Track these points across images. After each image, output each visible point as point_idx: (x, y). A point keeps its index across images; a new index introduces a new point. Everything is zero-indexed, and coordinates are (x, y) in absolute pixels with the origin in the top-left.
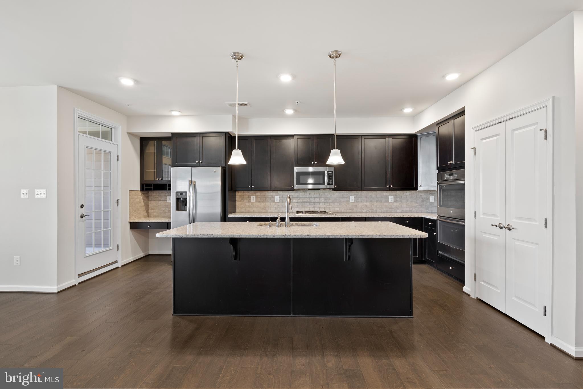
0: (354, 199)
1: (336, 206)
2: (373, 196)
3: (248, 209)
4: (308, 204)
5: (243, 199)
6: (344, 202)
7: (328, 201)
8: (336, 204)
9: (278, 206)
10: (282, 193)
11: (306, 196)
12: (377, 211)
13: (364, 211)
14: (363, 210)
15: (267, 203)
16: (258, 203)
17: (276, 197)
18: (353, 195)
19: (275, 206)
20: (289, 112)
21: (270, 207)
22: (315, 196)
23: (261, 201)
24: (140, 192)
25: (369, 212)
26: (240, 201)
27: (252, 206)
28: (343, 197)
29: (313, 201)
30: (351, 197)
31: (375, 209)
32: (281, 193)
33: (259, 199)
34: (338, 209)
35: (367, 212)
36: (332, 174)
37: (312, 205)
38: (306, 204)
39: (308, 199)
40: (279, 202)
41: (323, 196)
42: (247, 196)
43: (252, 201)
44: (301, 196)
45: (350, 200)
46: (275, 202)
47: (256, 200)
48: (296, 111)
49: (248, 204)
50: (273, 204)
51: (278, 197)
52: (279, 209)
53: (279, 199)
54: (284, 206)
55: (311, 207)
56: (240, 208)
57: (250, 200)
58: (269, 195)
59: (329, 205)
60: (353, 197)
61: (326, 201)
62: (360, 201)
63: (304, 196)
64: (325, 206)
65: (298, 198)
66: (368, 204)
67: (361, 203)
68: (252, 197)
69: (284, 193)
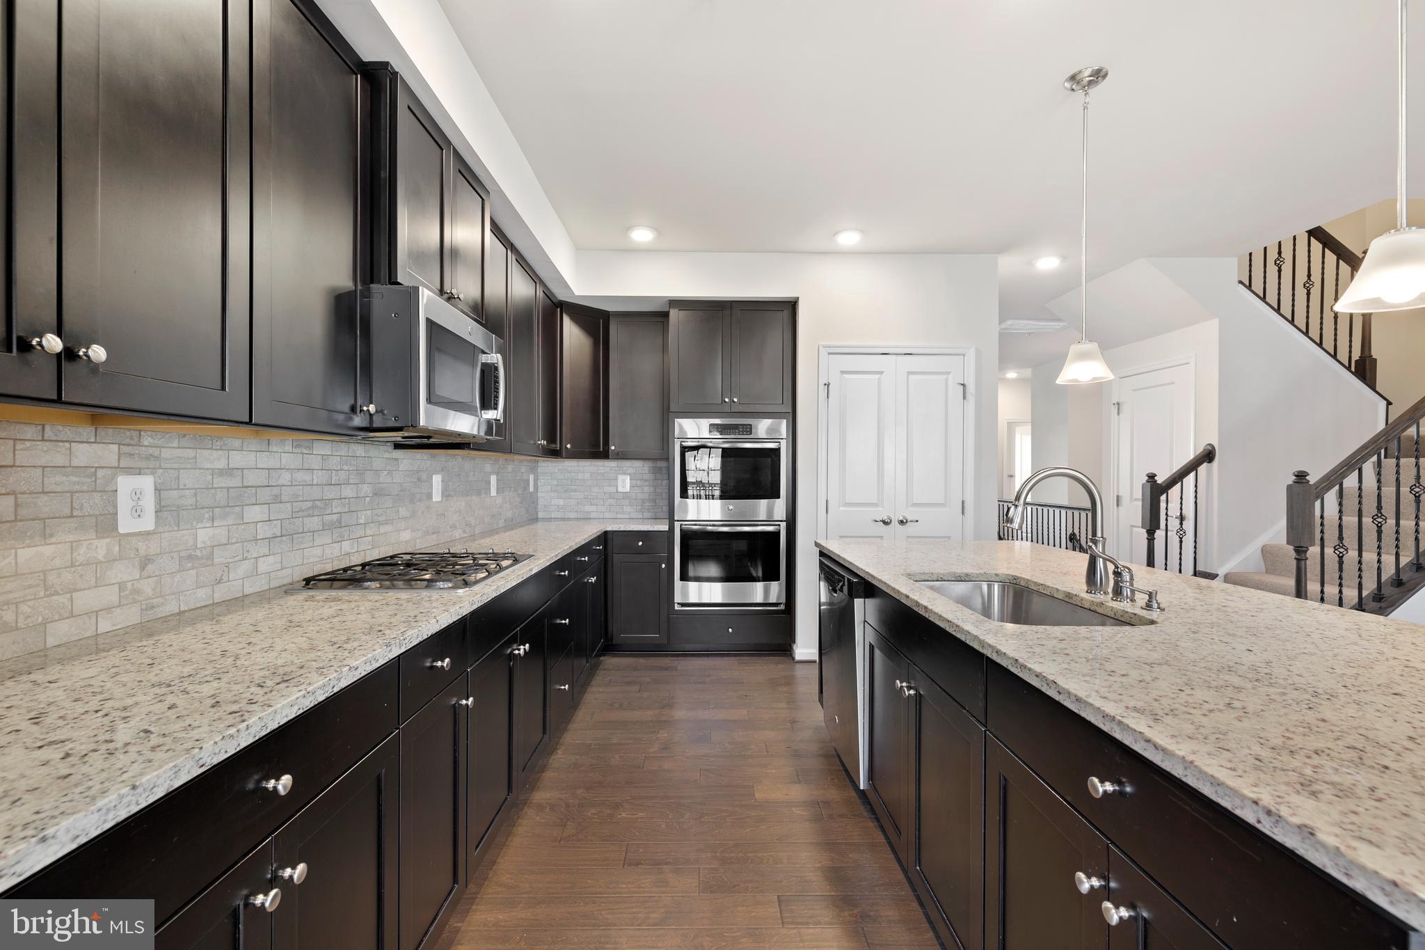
0: (440, 488)
4: (314, 523)
6: (420, 500)
8: (403, 511)
9: (143, 568)
10: (179, 452)
12: (476, 531)
13: (457, 536)
14: (456, 528)
17: (125, 484)
19: (119, 572)
28: (419, 480)
30: (434, 479)
31: (473, 522)
32: (166, 453)
34: (408, 536)
39: (316, 493)
40: (149, 528)
46: (122, 530)
50: (101, 554)
51: (146, 483)
52: (147, 587)
53: (149, 503)
60: (439, 477)
62: (450, 496)
63: (300, 476)
65: (276, 491)
66: (463, 504)
67: (453, 504)
69: (191, 453)
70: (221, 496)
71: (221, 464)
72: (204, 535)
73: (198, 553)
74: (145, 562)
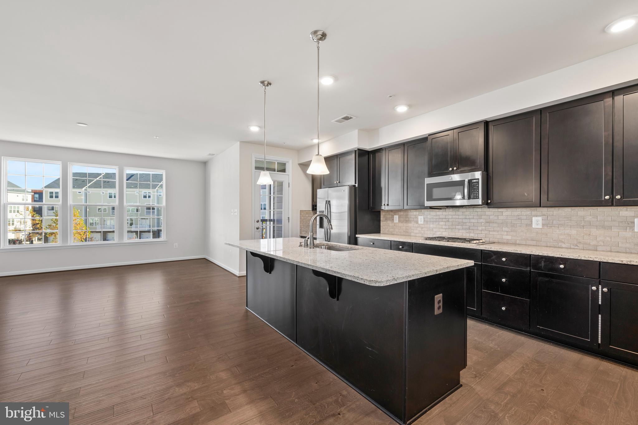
0: (540, 222)
1: (506, 233)
2: (588, 218)
3: (391, 230)
4: (460, 227)
5: (386, 219)
6: (520, 226)
7: (491, 224)
8: (504, 229)
9: (422, 229)
10: (427, 213)
11: (457, 217)
12: (599, 248)
13: (564, 246)
14: (562, 242)
15: (410, 225)
16: (401, 224)
17: (419, 217)
18: (540, 216)
19: (419, 229)
20: (402, 109)
21: (414, 230)
22: (471, 217)
23: (404, 222)
24: (312, 211)
25: (576, 247)
26: (384, 222)
27: (395, 227)
28: (519, 219)
29: (468, 224)
30: (534, 219)
31: (593, 243)
32: (425, 213)
33: (402, 219)
34: (509, 237)
35: (572, 247)
36: (478, 182)
37: (466, 229)
38: (457, 227)
39: (460, 220)
40: (422, 223)
41: (483, 217)
42: (390, 216)
43: (395, 221)
44: (450, 217)
45: (532, 224)
46: (419, 223)
47: (398, 221)
48: (410, 106)
49: (391, 225)
50: (417, 226)
51: (422, 217)
52: (423, 232)
53: (423, 220)
54: (429, 229)
55: (464, 231)
56: (384, 229)
57: (393, 220)
58: (412, 214)
59: (494, 231)
60: (540, 219)
61: (488, 224)
62: (554, 227)
63: (454, 217)
64: (486, 232)
66: (574, 232)
67: (558, 231)
68: (395, 216)
69: (429, 213)
70: (435, 220)
71: (435, 214)
72: (431, 226)
73: (430, 228)
74: (422, 228)
